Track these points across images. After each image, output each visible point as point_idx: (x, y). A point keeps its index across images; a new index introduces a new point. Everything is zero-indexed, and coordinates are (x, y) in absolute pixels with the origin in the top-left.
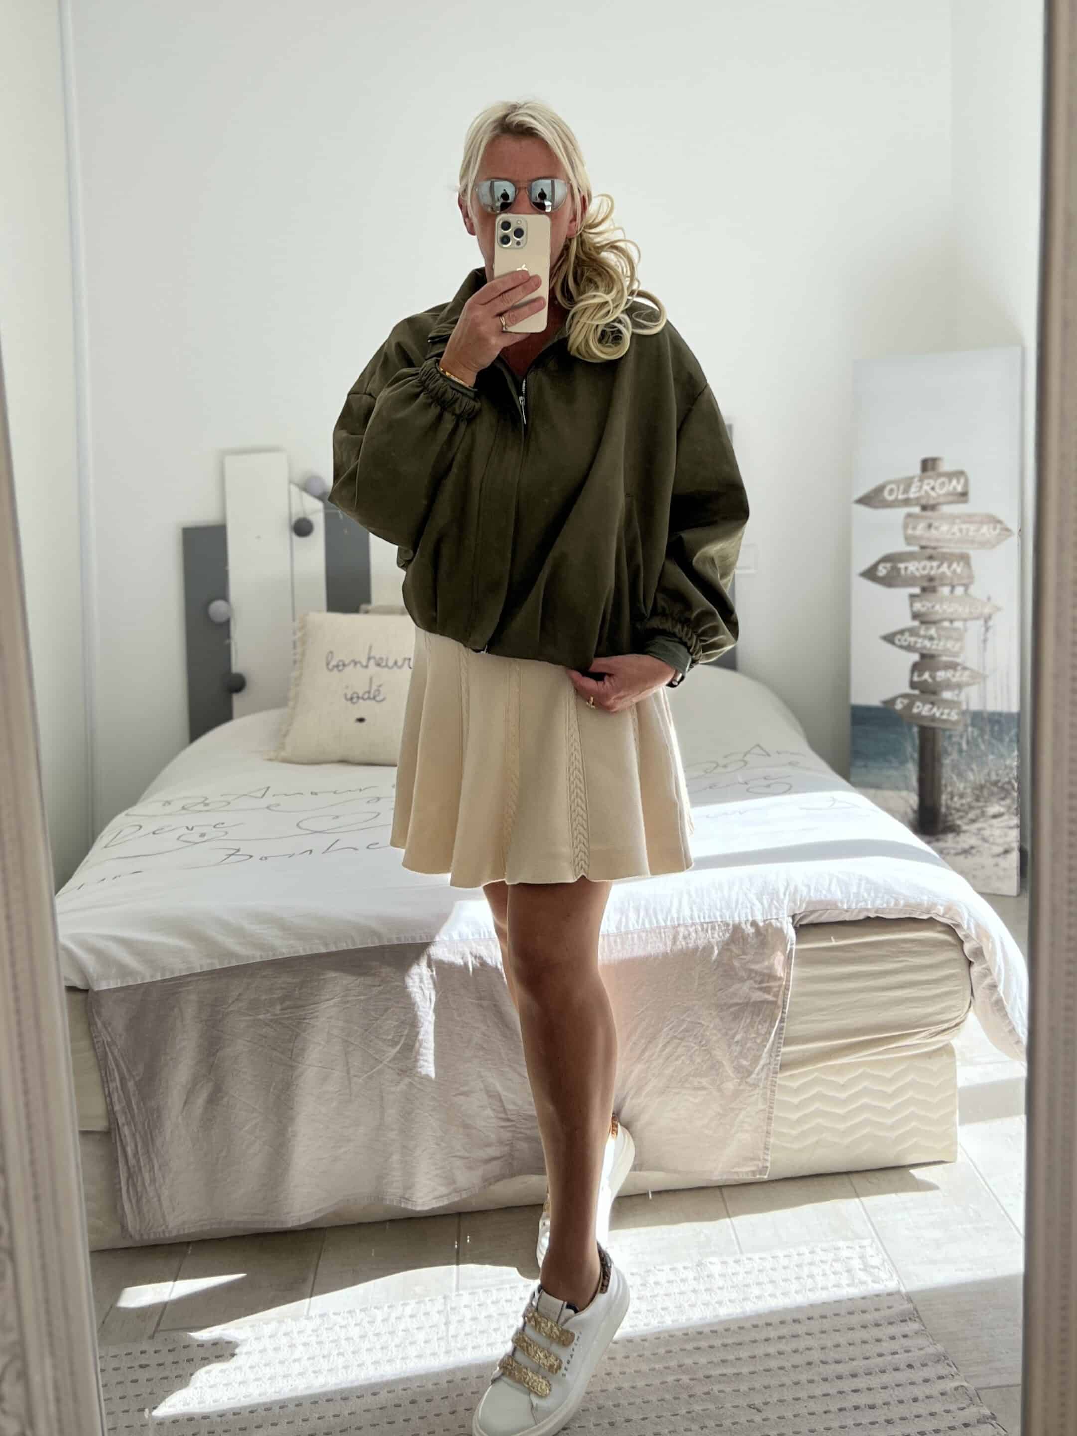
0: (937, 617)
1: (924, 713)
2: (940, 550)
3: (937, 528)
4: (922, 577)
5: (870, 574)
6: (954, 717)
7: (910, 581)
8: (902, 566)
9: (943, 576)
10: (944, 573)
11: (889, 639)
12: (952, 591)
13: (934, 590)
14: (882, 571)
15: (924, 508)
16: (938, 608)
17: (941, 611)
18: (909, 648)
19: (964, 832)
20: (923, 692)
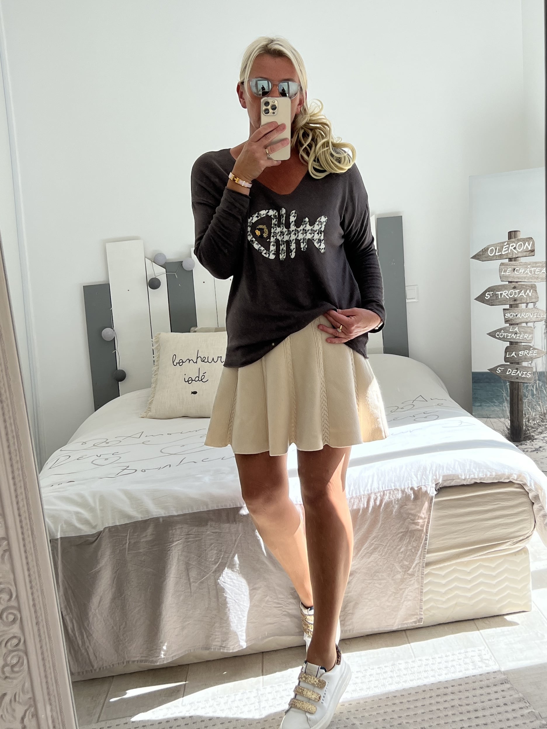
0: (518, 321)
1: (512, 375)
2: (519, 283)
4: (510, 299)
5: (481, 299)
6: (529, 376)
7: (503, 302)
8: (499, 293)
9: (522, 297)
11: (492, 334)
12: (527, 307)
13: (517, 306)
14: (488, 296)
15: (510, 260)
16: (518, 316)
17: (520, 317)
18: (504, 339)
19: (536, 439)
20: (512, 363)
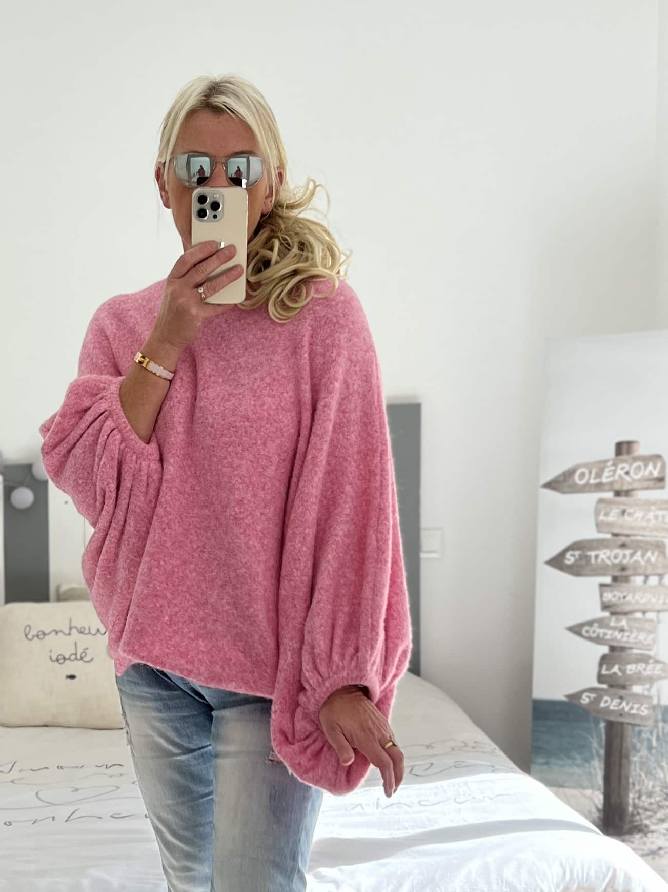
0: (627, 608)
1: (612, 708)
2: (632, 538)
3: (629, 514)
4: (614, 565)
5: (557, 562)
6: (645, 712)
7: (600, 570)
8: (592, 554)
9: (636, 565)
10: (637, 562)
11: (576, 630)
12: (645, 582)
13: (626, 579)
14: (570, 559)
15: (618, 493)
16: (629, 598)
17: (633, 601)
18: (598, 640)
19: (652, 832)
20: (611, 686)
